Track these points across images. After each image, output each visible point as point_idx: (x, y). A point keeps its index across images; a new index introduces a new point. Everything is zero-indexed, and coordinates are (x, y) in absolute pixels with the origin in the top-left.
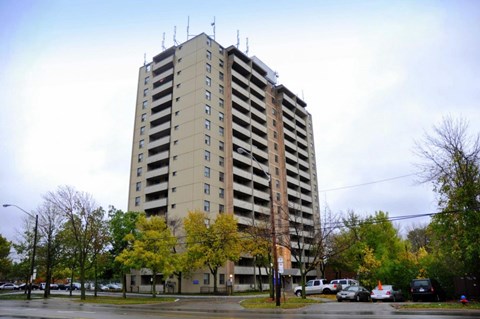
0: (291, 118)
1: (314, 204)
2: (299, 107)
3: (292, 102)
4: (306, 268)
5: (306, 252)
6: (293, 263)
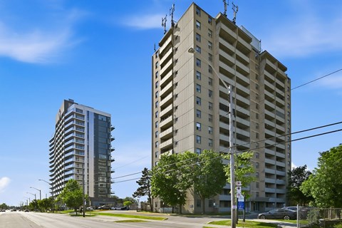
0: (272, 82)
1: (287, 151)
2: (279, 71)
3: (274, 67)
4: (277, 197)
5: (277, 185)
6: (266, 193)
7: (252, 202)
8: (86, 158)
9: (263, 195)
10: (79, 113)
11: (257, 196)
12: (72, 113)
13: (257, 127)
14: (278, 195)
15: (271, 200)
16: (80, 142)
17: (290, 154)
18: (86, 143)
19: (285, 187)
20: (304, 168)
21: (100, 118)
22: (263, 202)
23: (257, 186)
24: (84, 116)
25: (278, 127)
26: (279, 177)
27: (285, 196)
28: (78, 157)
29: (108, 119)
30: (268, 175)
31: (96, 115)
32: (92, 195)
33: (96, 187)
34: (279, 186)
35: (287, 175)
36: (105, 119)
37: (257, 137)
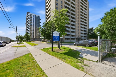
4: (84, 37)
5: (84, 33)
6: (81, 36)
7: (76, 39)
8: (33, 27)
9: (80, 36)
10: (31, 15)
11: (78, 37)
12: (29, 15)
13: (78, 15)
14: (85, 37)
15: (82, 38)
16: (31, 23)
17: (88, 24)
18: (33, 23)
19: (87, 34)
20: (93, 28)
21: (37, 17)
22: (80, 39)
23: (78, 34)
24: (32, 16)
25: (85, 16)
26: (85, 31)
27: (87, 37)
28: (30, 27)
29: (39, 17)
30: (82, 30)
31: (36, 16)
32: (35, 37)
33: (36, 35)
34: (85, 34)
35: (88, 31)
36: (38, 17)
37: (78, 18)
